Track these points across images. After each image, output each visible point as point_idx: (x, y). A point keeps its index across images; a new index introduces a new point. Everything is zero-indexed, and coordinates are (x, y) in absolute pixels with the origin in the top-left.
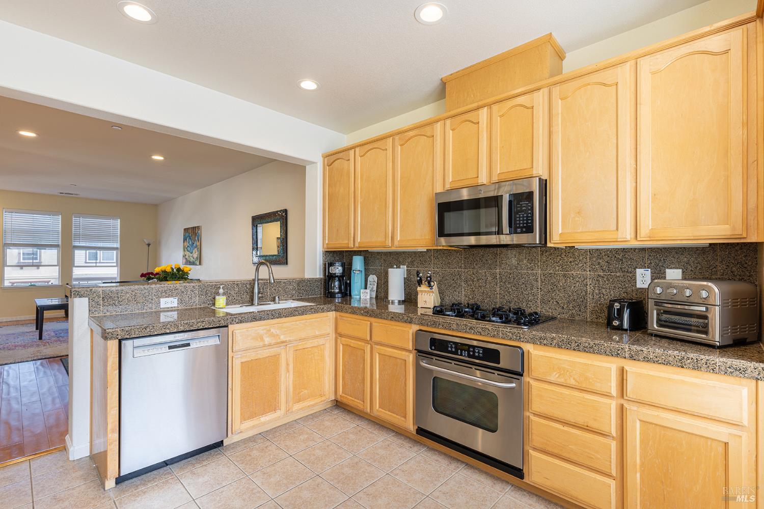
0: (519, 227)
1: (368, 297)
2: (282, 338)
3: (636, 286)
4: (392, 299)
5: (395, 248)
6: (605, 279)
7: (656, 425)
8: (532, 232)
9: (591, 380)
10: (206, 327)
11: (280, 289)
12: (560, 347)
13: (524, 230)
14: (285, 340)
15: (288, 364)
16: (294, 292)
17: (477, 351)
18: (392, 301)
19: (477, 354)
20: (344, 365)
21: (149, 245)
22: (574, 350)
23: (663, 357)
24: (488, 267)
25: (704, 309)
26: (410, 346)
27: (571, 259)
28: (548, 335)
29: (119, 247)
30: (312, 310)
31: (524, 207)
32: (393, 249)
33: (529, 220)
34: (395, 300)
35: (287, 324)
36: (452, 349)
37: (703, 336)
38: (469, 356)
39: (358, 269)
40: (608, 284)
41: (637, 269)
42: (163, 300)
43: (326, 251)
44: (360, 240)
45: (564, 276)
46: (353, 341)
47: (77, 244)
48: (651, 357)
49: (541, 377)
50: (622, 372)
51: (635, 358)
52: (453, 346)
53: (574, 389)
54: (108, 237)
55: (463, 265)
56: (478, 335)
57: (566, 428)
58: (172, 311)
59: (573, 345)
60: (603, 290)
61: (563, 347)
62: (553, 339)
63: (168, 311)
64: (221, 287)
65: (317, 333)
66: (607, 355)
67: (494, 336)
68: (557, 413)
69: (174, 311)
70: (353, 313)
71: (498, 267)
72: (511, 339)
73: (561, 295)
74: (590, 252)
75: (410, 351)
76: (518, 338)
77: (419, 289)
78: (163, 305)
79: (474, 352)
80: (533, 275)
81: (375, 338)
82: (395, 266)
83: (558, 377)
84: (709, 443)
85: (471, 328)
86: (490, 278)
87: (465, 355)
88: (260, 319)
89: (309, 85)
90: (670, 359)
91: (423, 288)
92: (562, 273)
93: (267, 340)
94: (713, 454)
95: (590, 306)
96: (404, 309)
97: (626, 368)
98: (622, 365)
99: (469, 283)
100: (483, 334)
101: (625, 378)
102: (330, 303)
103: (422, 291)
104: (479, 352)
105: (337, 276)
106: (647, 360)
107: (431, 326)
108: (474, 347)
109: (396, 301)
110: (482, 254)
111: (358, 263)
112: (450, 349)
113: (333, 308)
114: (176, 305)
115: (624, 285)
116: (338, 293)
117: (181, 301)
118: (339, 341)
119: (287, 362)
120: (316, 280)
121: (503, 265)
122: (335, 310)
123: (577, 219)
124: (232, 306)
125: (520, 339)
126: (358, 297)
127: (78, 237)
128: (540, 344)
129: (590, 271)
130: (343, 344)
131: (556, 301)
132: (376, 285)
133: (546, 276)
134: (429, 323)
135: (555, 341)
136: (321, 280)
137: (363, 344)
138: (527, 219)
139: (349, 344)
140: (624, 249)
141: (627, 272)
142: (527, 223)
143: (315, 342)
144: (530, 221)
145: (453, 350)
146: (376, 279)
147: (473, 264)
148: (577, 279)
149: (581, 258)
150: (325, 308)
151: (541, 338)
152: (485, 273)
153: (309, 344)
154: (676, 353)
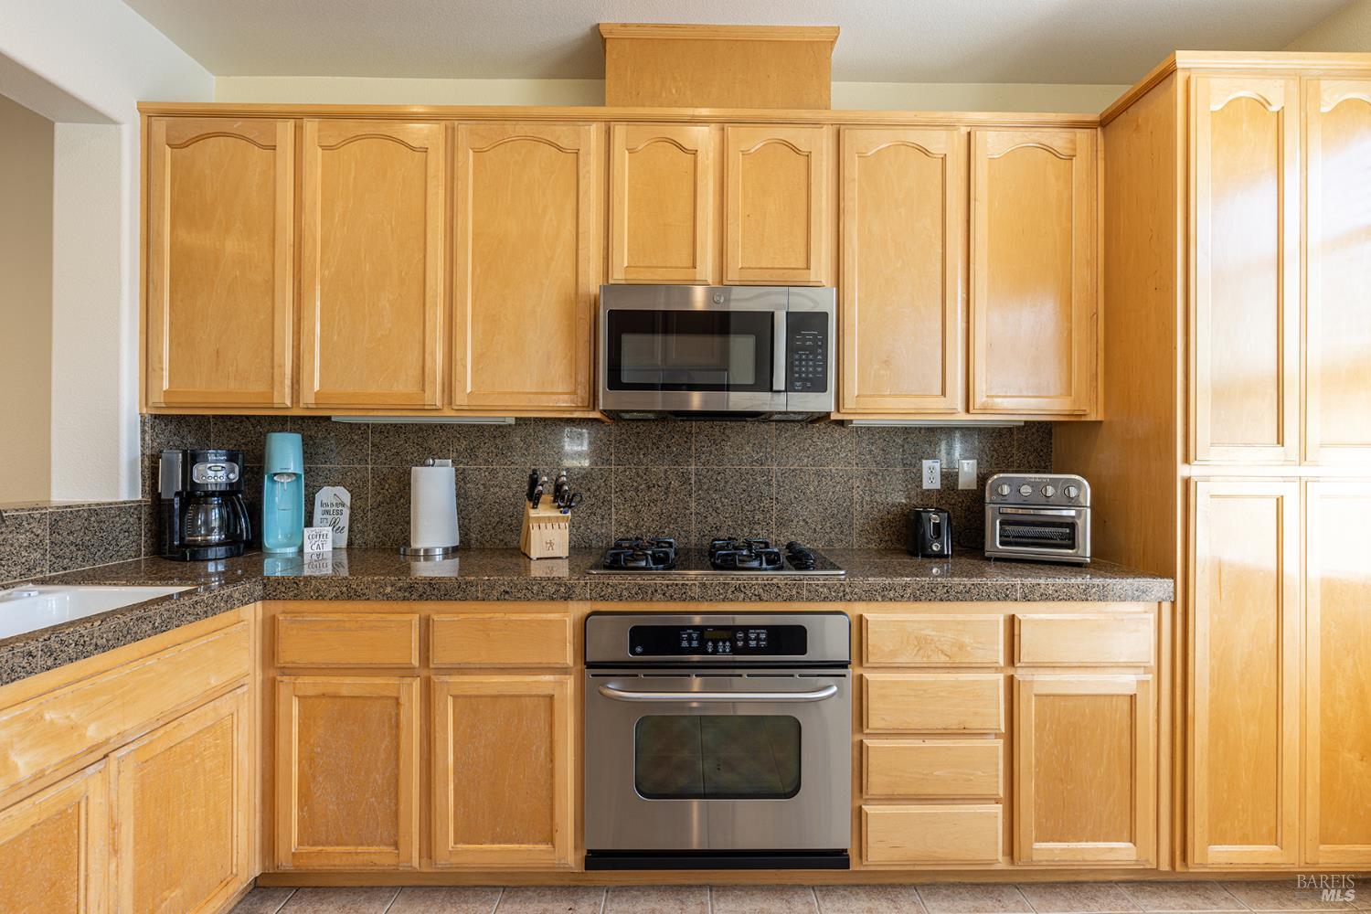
0: (800, 379)
1: (328, 548)
2: (93, 733)
3: (921, 488)
4: (427, 545)
5: (453, 413)
6: (880, 478)
7: (1054, 695)
8: (824, 390)
9: (969, 648)
12: (917, 599)
13: (809, 384)
14: (101, 738)
15: (114, 826)
17: (753, 636)
18: (426, 551)
19: (753, 644)
20: (308, 759)
22: (941, 600)
23: (1065, 590)
24: (672, 460)
25: (1072, 513)
26: (569, 658)
27: (828, 445)
28: (898, 580)
30: (199, 609)
31: (809, 340)
32: (448, 415)
33: (819, 366)
34: (433, 549)
35: (112, 676)
36: (690, 643)
37: (1070, 551)
38: (735, 651)
39: (286, 471)
40: (883, 486)
41: (924, 461)
43: (156, 417)
44: (321, 386)
45: (817, 473)
46: (348, 680)
48: (1050, 592)
49: (884, 661)
50: (1012, 621)
51: (1029, 598)
52: (695, 636)
53: (939, 671)
55: (613, 457)
56: (755, 601)
57: (929, 743)
59: (940, 592)
60: (877, 496)
61: (923, 598)
62: (905, 587)
65: (214, 681)
66: (991, 600)
67: (790, 599)
68: (915, 722)
70: (349, 598)
71: (692, 460)
72: (825, 599)
73: (812, 508)
74: (857, 432)
75: (564, 671)
76: (841, 594)
77: (533, 513)
79: (746, 639)
80: (763, 474)
81: (440, 657)
83: (916, 655)
84: (1114, 702)
85: (738, 589)
86: (675, 484)
87: (724, 651)
90: (1074, 591)
91: (544, 511)
92: (814, 468)
94: (1118, 716)
95: (858, 522)
96: (457, 568)
97: (1019, 616)
98: (1012, 613)
99: (627, 495)
100: (765, 596)
101: (1016, 632)
102: (247, 576)
103: (539, 519)
104: (758, 639)
105: (213, 494)
106: (1045, 597)
107: (631, 598)
108: (746, 629)
109: (438, 551)
110: (658, 432)
111: (286, 453)
112: (685, 644)
113: (259, 590)
115: (906, 486)
116: (219, 544)
118: (284, 692)
119: (111, 817)
120: (121, 509)
121: (704, 456)
122: (263, 599)
123: (882, 372)
125: (844, 595)
126: (291, 551)
128: (883, 601)
129: (857, 464)
130: (299, 697)
131: (804, 520)
132: (347, 512)
133: (786, 475)
134: (625, 593)
135: (909, 591)
136: (138, 506)
137: (393, 681)
138: (814, 364)
139: (331, 690)
140: (906, 428)
141: (911, 465)
142: (815, 372)
143: (208, 714)
144: (820, 369)
145: (695, 644)
146: (346, 496)
147: (638, 454)
148: (838, 479)
149: (844, 443)
150: (236, 595)
151: (884, 589)
152: (666, 471)
153: (189, 727)
154: (1079, 580)
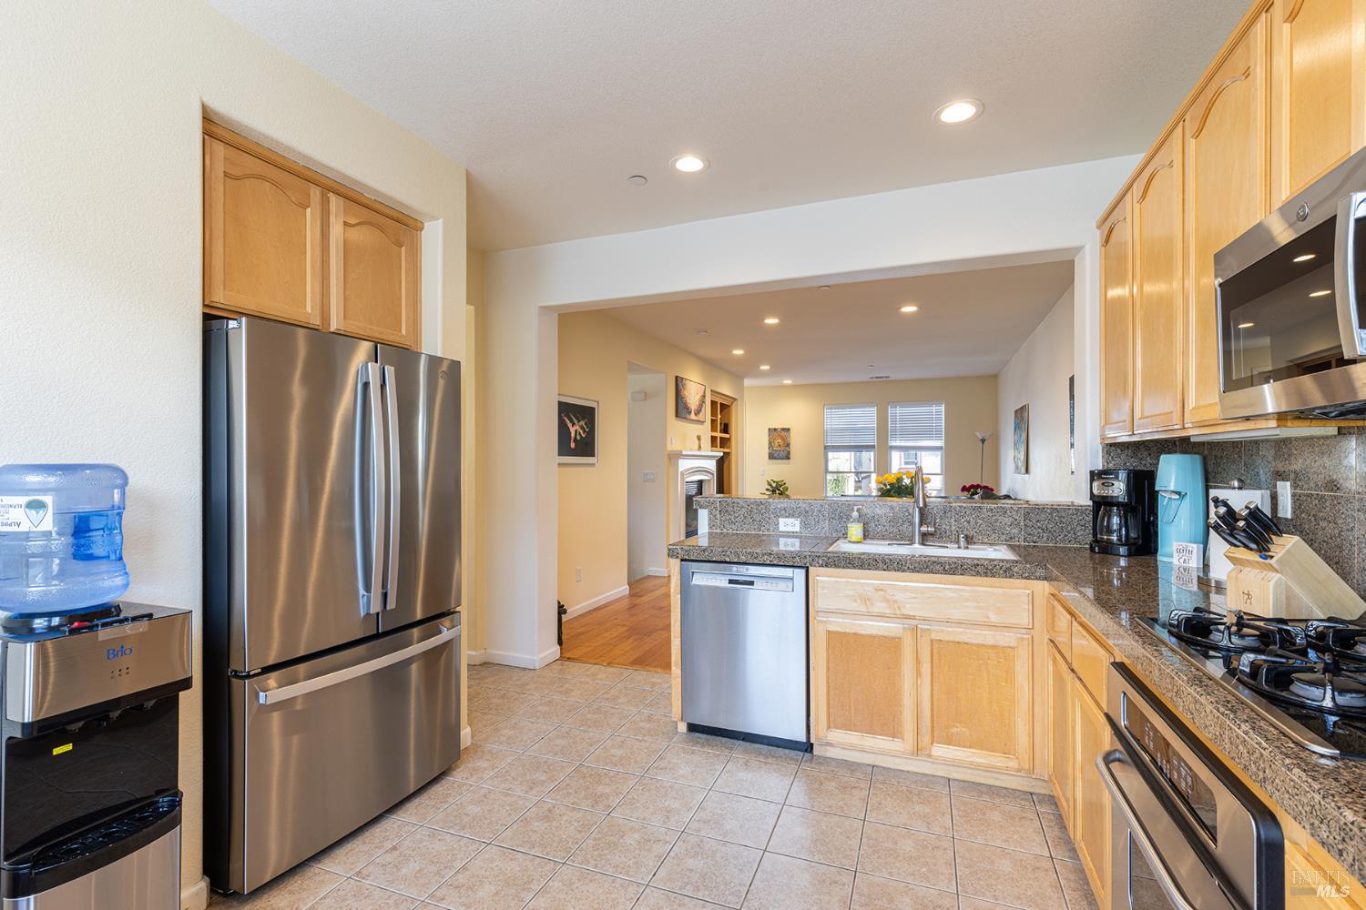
10: (775, 562)
11: (979, 521)
14: (911, 613)
16: (1016, 531)
21: (983, 441)
29: (943, 445)
39: (1172, 488)
42: (782, 521)
47: (893, 444)
54: (927, 433)
58: (793, 537)
63: (789, 537)
64: (856, 508)
69: (796, 537)
78: (782, 528)
82: (1236, 484)
88: (861, 567)
89: (958, 112)
91: (1242, 553)
93: (880, 607)
103: (1239, 561)
105: (1114, 504)
114: (797, 529)
117: (805, 525)
119: (917, 656)
122: (1045, 579)
124: (878, 542)
127: (894, 436)
153: (971, 637)
